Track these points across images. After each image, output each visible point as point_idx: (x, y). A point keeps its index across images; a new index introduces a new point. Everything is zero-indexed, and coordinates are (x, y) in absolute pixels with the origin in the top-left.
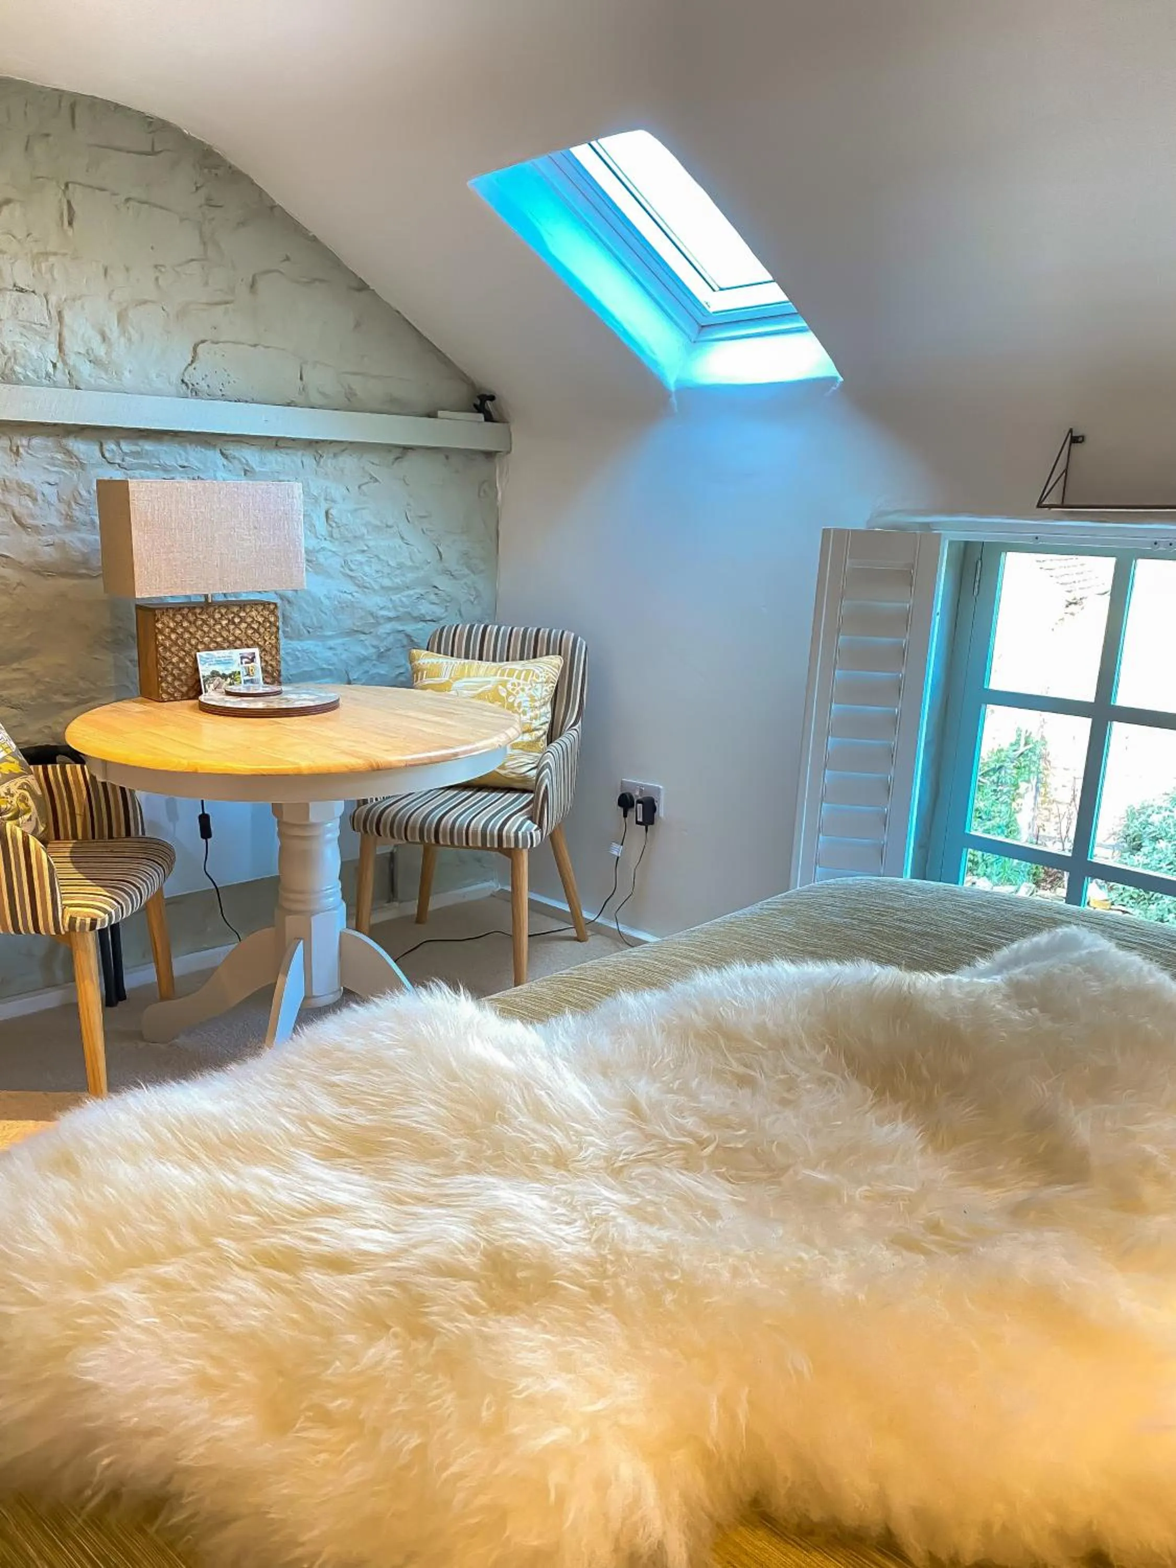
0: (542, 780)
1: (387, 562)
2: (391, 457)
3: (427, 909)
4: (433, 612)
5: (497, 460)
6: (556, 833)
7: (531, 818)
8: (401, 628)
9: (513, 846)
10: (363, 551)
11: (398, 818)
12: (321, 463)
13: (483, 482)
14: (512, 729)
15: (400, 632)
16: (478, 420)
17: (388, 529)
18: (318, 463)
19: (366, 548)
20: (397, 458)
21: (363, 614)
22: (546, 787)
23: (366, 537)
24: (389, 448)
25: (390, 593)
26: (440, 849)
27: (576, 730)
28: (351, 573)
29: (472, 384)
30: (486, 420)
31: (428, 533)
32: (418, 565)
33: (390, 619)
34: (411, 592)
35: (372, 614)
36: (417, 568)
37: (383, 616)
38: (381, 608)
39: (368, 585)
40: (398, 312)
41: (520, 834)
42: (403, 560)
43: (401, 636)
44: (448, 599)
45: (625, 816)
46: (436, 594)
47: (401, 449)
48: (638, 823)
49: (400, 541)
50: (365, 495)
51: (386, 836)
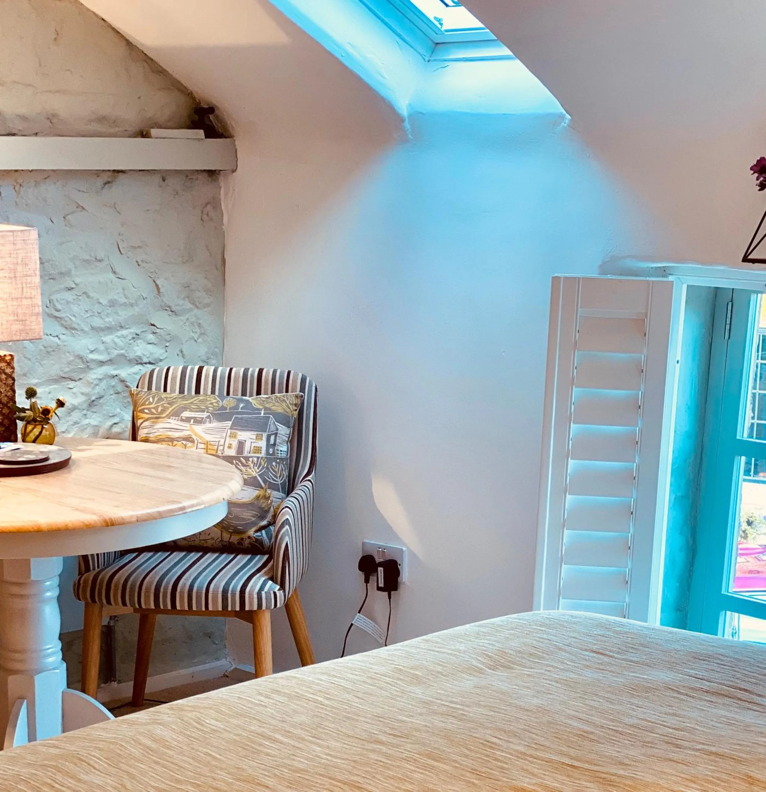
0: (282, 539)
1: (98, 299)
2: (99, 182)
3: (144, 691)
4: (151, 354)
5: (221, 178)
6: (292, 600)
7: (272, 579)
8: (115, 373)
9: (255, 608)
10: (71, 289)
11: (132, 579)
12: (22, 193)
13: (207, 204)
14: (233, 482)
15: (113, 377)
16: (198, 137)
17: (98, 264)
18: (18, 193)
19: (74, 286)
20: (106, 184)
21: (72, 358)
22: (287, 544)
23: (73, 272)
24: (98, 173)
25: (101, 334)
26: (160, 617)
27: (309, 480)
28: (57, 314)
29: (190, 95)
30: (207, 136)
31: (144, 265)
32: (133, 301)
33: (102, 363)
34: (124, 332)
35: (81, 358)
36: (132, 305)
37: (93, 360)
38: (92, 352)
39: (76, 327)
40: (103, 19)
41: (263, 594)
42: (116, 297)
43: (113, 382)
44: (168, 337)
45: (367, 581)
46: (154, 333)
47: (110, 173)
48: (379, 589)
49: (112, 276)
50: (71, 226)
51: (116, 603)
